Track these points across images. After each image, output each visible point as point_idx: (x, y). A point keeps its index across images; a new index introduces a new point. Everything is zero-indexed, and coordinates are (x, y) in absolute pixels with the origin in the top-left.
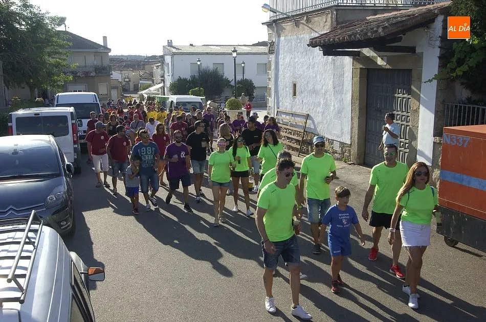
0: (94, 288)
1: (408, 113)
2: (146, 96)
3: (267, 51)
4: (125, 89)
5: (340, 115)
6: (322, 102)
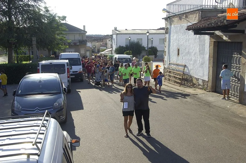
1: (240, 65)
3: (164, 32)
4: (93, 51)
5: (202, 65)
6: (193, 59)
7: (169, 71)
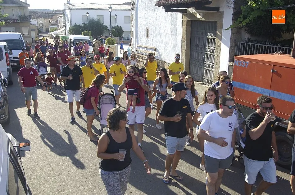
0: (24, 155)
1: (214, 47)
2: (54, 35)
3: (130, 8)
4: (40, 31)
5: (175, 49)
7: (138, 56)
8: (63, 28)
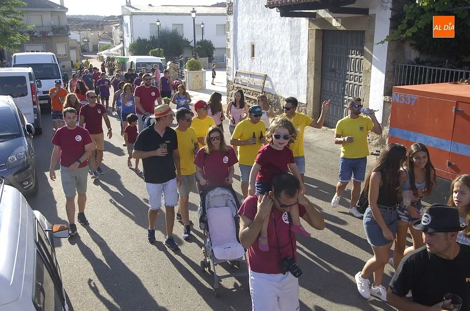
0: (60, 245)
1: (360, 73)
2: (105, 57)
3: (225, 12)
4: (84, 49)
5: (296, 75)
6: (279, 64)
8: (119, 44)
